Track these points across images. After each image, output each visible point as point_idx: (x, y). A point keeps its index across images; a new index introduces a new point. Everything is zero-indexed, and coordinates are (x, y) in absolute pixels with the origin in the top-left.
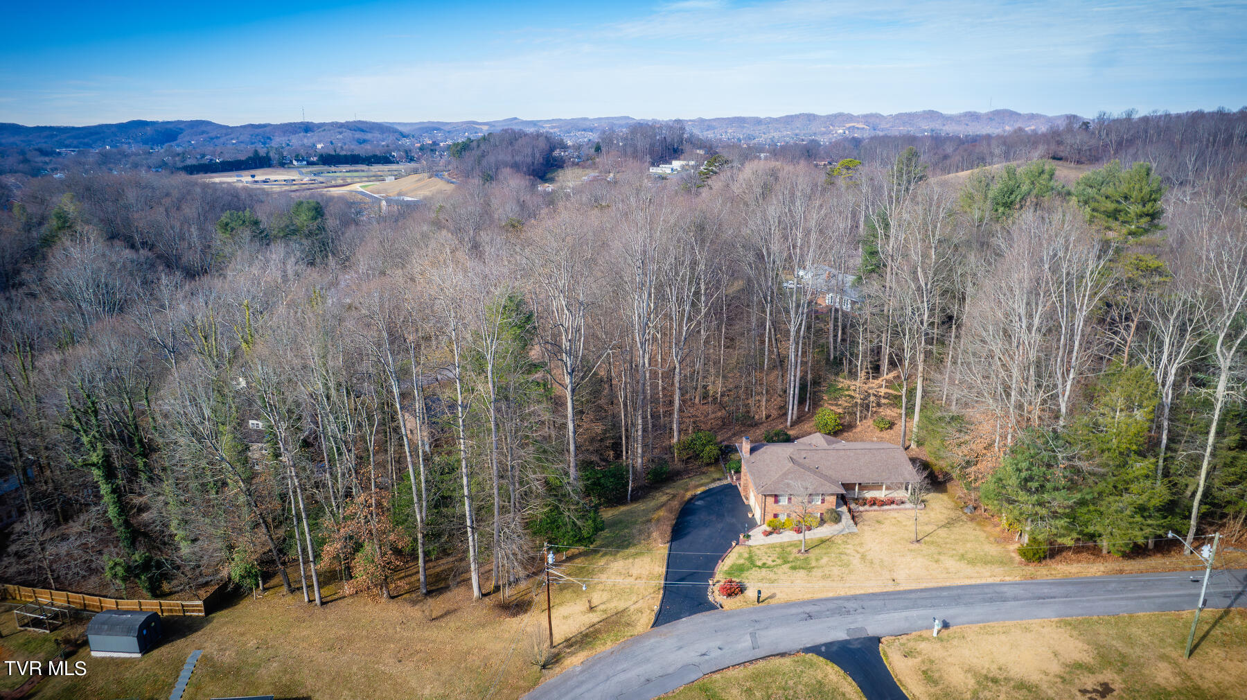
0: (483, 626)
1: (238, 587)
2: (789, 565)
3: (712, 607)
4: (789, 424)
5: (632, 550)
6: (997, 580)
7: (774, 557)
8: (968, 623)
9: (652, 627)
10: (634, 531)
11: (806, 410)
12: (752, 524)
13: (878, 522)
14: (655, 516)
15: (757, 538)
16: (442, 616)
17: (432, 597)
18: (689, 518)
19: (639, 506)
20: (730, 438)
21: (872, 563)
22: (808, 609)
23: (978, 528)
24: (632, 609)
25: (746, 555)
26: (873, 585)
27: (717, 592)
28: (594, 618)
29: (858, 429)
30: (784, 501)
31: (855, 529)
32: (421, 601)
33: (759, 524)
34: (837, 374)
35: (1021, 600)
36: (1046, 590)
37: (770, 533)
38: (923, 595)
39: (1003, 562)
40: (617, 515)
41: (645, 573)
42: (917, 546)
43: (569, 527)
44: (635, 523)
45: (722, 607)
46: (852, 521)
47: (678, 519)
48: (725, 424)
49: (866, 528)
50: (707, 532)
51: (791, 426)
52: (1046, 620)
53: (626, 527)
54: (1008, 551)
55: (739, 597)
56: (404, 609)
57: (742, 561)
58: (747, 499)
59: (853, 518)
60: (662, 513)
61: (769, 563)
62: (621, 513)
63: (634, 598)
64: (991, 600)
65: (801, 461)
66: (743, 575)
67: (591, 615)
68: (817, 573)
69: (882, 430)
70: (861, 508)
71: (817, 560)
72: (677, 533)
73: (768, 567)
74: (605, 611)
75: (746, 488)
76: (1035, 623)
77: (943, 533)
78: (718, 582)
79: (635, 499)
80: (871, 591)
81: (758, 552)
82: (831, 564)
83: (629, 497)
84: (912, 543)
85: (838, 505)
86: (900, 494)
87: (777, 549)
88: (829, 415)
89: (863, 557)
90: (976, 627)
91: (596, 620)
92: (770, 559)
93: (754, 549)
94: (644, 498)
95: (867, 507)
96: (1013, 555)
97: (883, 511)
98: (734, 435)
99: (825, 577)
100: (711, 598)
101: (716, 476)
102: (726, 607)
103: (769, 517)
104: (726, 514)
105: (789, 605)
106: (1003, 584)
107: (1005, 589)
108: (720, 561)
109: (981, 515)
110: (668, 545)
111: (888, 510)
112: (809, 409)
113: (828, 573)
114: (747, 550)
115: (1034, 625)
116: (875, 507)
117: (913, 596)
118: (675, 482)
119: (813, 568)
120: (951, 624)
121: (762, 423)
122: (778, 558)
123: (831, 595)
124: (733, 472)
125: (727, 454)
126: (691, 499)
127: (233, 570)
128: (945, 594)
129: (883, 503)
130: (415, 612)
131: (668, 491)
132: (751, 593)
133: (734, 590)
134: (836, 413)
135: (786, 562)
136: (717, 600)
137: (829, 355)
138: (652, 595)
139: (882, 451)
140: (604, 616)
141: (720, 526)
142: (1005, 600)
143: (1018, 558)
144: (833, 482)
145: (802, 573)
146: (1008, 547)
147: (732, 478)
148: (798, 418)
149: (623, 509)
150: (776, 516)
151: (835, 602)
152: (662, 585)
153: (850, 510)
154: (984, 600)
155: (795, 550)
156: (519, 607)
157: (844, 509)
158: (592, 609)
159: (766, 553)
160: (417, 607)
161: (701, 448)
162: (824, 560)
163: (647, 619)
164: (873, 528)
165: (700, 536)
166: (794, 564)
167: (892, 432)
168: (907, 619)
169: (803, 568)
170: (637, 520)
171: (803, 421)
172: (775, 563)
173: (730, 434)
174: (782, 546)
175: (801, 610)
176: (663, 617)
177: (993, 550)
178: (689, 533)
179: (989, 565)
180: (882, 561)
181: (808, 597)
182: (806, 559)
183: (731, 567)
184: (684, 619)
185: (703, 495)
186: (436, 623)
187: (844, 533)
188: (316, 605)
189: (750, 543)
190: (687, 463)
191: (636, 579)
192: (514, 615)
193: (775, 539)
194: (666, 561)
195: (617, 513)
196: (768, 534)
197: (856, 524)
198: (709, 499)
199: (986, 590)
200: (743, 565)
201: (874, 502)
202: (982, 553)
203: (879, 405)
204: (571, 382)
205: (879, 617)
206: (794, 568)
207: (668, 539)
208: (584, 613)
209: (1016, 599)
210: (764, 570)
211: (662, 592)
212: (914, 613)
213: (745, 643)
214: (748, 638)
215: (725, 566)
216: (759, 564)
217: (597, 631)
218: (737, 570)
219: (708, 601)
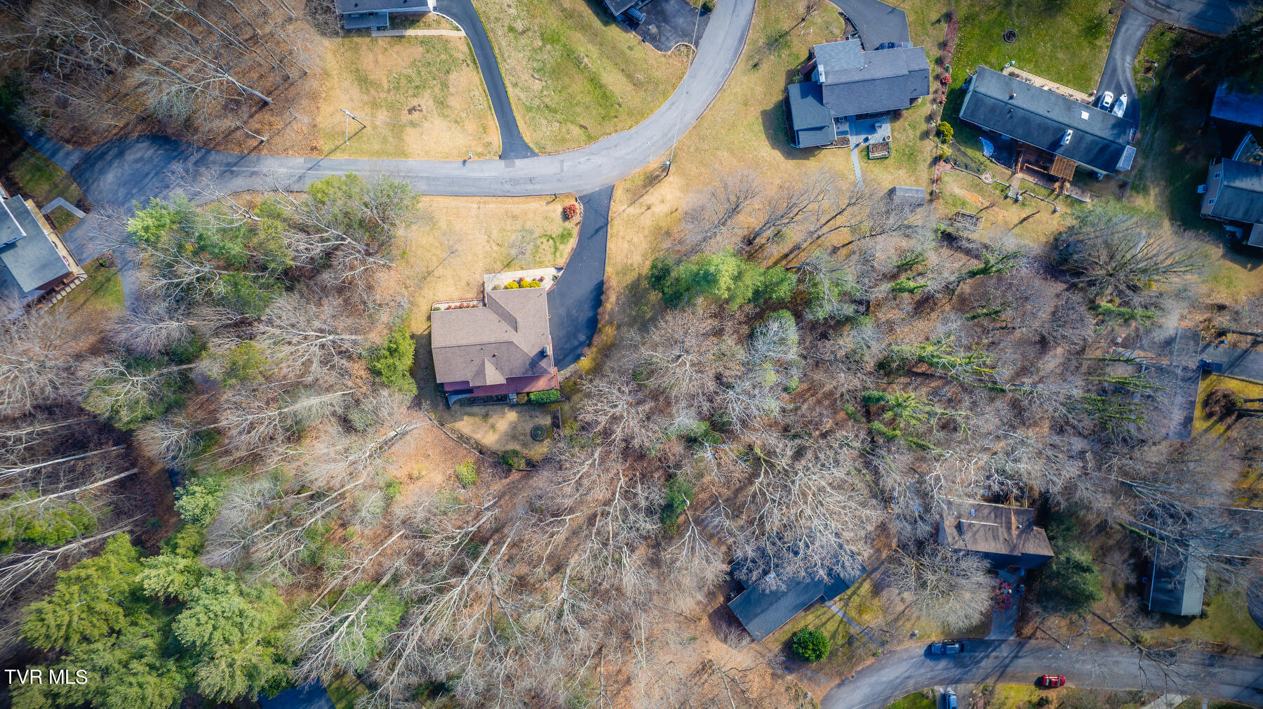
2: (534, 236)
3: (582, 199)
7: (541, 249)
9: (614, 186)
12: (550, 294)
15: (549, 276)
24: (626, 206)
25: (558, 255)
27: (578, 211)
28: (647, 200)
31: (486, 277)
33: (546, 295)
37: (539, 281)
41: (620, 243)
45: (577, 198)
46: (485, 286)
55: (566, 205)
57: (561, 247)
61: (545, 241)
63: (625, 216)
66: (562, 230)
67: (649, 203)
68: (519, 225)
71: (516, 240)
72: (599, 292)
73: (546, 236)
74: (642, 205)
78: (577, 225)
81: (550, 258)
82: (509, 234)
87: (539, 260)
91: (645, 197)
92: (544, 246)
93: (553, 263)
99: (515, 219)
100: (582, 208)
102: (575, 198)
104: (565, 318)
105: (540, 193)
108: (574, 249)
110: (606, 277)
113: (513, 223)
114: (557, 262)
119: (520, 231)
122: (539, 247)
132: (559, 208)
133: (567, 214)
135: (535, 241)
136: (579, 206)
138: (615, 216)
140: (641, 200)
141: (571, 301)
145: (527, 226)
152: (609, 226)
155: (528, 253)
158: (649, 209)
159: (545, 256)
162: (512, 239)
163: (619, 194)
165: (584, 288)
166: (531, 237)
169: (526, 231)
172: (542, 240)
174: (535, 264)
176: (609, 193)
178: (593, 290)
182: (522, 243)
183: (568, 241)
184: (597, 189)
187: (493, 275)
189: (554, 272)
191: (625, 237)
193: (538, 273)
194: (608, 256)
196: (542, 281)
197: (484, 282)
200: (561, 243)
206: (531, 233)
207: (605, 285)
208: (653, 205)
210: (549, 233)
211: (609, 219)
212: (477, 175)
213: (567, 165)
214: (565, 169)
215: (572, 242)
216: (551, 241)
217: (645, 186)
218: (564, 237)
219: (584, 204)
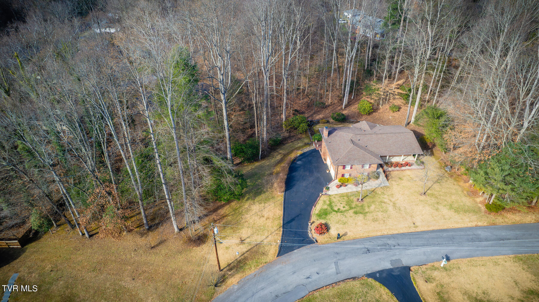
0: (181, 253)
1: (37, 233)
2: (352, 211)
3: (311, 242)
4: (343, 107)
5: (263, 196)
6: (474, 224)
7: (344, 204)
8: (461, 258)
9: (277, 256)
10: (264, 181)
11: (352, 98)
12: (330, 180)
13: (400, 178)
14: (275, 171)
15: (333, 190)
16: (157, 245)
17: (152, 231)
18: (294, 174)
19: (265, 163)
20: (312, 115)
21: (400, 210)
22: (368, 245)
23: (455, 183)
24: (265, 242)
25: (328, 202)
26: (402, 227)
27: (313, 231)
28: (244, 248)
29: (381, 111)
30: (348, 168)
31: (387, 184)
32: (145, 234)
33: (333, 179)
34: (370, 80)
35: (490, 241)
36: (504, 233)
37: (341, 186)
38: (434, 235)
39: (476, 211)
40: (254, 169)
41: (271, 215)
42: (423, 197)
43: (227, 190)
44: (264, 175)
45: (317, 241)
46: (385, 178)
47: (288, 175)
48: (309, 106)
49: (394, 183)
50: (304, 184)
51: (345, 108)
52: (507, 256)
53: (259, 178)
54: (476, 203)
55: (326, 235)
56: (136, 239)
57: (325, 207)
58: (325, 160)
59: (387, 176)
60: (278, 169)
61: (342, 209)
62: (256, 168)
63: (266, 234)
64: (472, 240)
65: (357, 142)
66: (327, 217)
67: (241, 246)
68: (369, 216)
69: (394, 112)
70: (390, 169)
71: (369, 207)
72: (289, 184)
73: (341, 212)
74: (249, 243)
75: (324, 154)
76: (500, 258)
77: (436, 186)
78: (313, 222)
79: (264, 157)
80: (402, 232)
81: (334, 200)
82: (377, 210)
83: (260, 157)
84: (421, 195)
85: (378, 168)
86: (411, 159)
87: (345, 198)
88: (366, 104)
89: (394, 205)
90: (466, 260)
91: (245, 250)
92: (342, 205)
93: (332, 197)
94: (268, 156)
95: (393, 168)
96: (480, 205)
97: (402, 170)
98: (314, 113)
99: (375, 220)
100: (310, 235)
101: (306, 141)
102: (319, 241)
103: (339, 176)
104: (314, 170)
105: (355, 241)
106: (477, 227)
107: (479, 232)
108: (313, 207)
109: (455, 172)
110: (283, 194)
111: (405, 170)
112: (354, 97)
113: (376, 217)
114: (328, 198)
115: (500, 260)
116: (398, 168)
117: (426, 236)
118: (284, 145)
119: (367, 213)
120: (450, 258)
121: (329, 106)
122: (346, 205)
123: (379, 234)
124: (316, 141)
125: (311, 126)
126: (294, 160)
127: (34, 222)
128: (445, 234)
129: (402, 165)
130: (142, 241)
131: (281, 152)
132: (333, 232)
133: (324, 228)
134: (371, 103)
135: (351, 208)
136: (314, 236)
137: (364, 66)
138: (276, 232)
139: (402, 134)
140: (250, 247)
141: (311, 179)
142: (480, 240)
143: (483, 208)
144: (375, 155)
145: (361, 217)
146: (476, 199)
147: (316, 144)
148: (348, 103)
149: (257, 164)
150: (343, 176)
151: (382, 240)
152: (282, 225)
153: (384, 172)
154: (468, 240)
155: (355, 199)
156: (200, 240)
157: (381, 170)
158: (242, 241)
159: (339, 201)
160: (143, 238)
161: (298, 125)
162: (373, 207)
163: (273, 250)
164: (398, 183)
165: (301, 186)
166: (355, 210)
167: (399, 113)
168: (424, 253)
169: (361, 213)
170: (265, 173)
171: (350, 105)
172: (345, 209)
173: (312, 112)
174: (347, 195)
175: (362, 246)
176: (283, 250)
177: (467, 201)
178: (294, 185)
179: (468, 213)
180: (405, 209)
181: (366, 235)
182: (362, 206)
183: (320, 211)
184: (295, 251)
185: (301, 157)
186: (154, 250)
187: (381, 186)
188: (86, 238)
189: (329, 193)
190: (290, 132)
191: (266, 219)
192: (199, 245)
193: (343, 190)
194: (283, 206)
195: (253, 167)
196: (339, 186)
197: (388, 180)
198: (303, 160)
199: (469, 233)
200: (327, 209)
201: (397, 165)
202: (462, 204)
203: (394, 99)
204: (224, 98)
205: (409, 252)
206: (356, 213)
207: (283, 189)
208: (238, 245)
209: (487, 240)
210: (339, 214)
211: (282, 229)
212: (428, 249)
213: (332, 270)
214: (333, 265)
215: (316, 210)
216: (336, 209)
217: (246, 259)
218: (324, 213)
219: (308, 237)
